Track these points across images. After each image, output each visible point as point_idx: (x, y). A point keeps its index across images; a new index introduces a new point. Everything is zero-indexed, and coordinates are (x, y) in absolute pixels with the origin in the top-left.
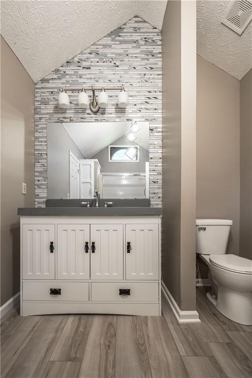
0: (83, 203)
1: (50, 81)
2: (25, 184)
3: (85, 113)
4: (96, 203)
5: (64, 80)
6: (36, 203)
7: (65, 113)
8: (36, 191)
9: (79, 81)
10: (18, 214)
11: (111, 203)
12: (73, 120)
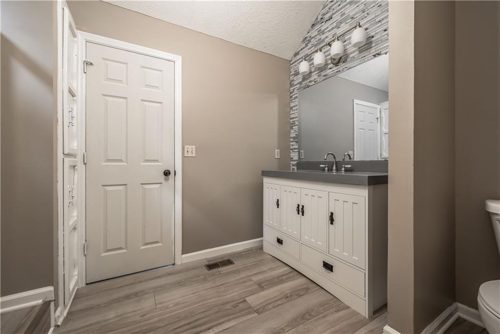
0: (321, 166)
1: (300, 52)
2: (279, 150)
3: (327, 69)
4: (333, 166)
5: (310, 46)
6: (291, 165)
7: (311, 76)
8: (291, 155)
9: (322, 38)
10: (262, 175)
11: (349, 166)
12: (317, 81)
